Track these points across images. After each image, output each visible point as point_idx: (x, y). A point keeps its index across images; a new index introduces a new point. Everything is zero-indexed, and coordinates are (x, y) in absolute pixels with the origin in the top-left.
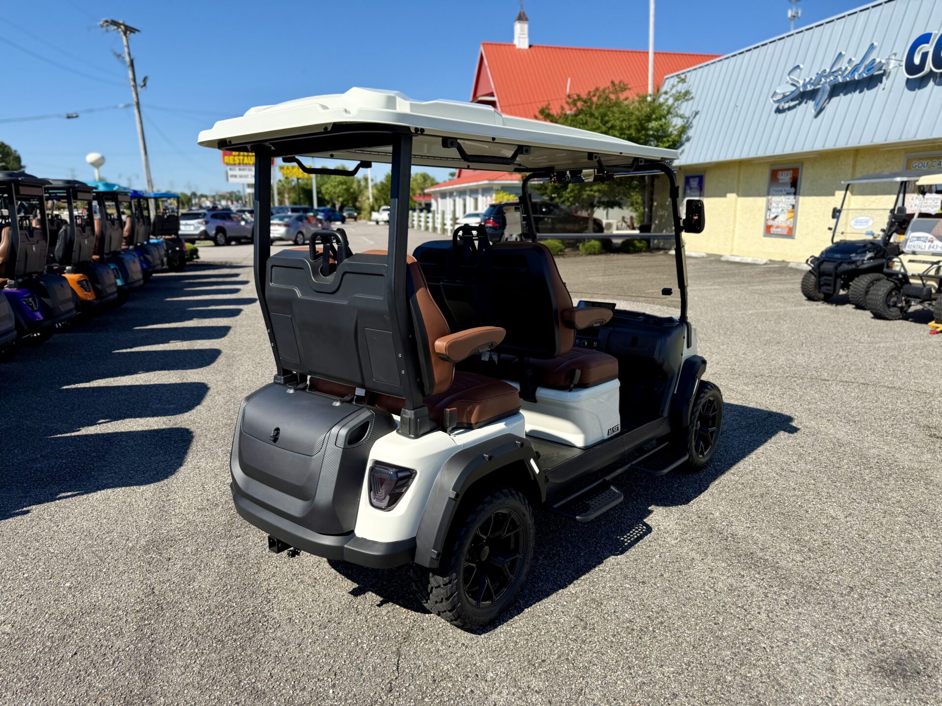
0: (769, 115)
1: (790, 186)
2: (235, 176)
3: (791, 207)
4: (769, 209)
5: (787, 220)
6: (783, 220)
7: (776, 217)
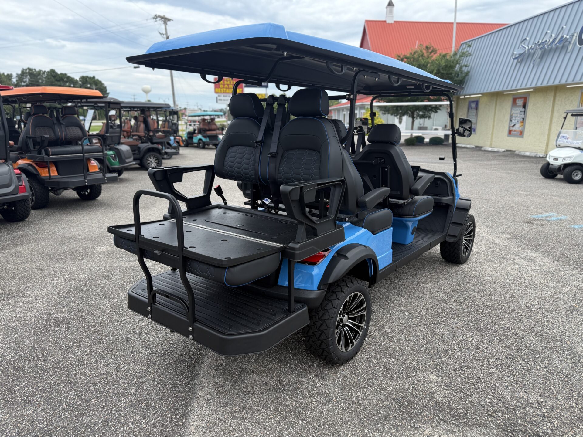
0: (511, 66)
1: (522, 107)
2: (221, 100)
3: (522, 120)
4: (511, 121)
5: (520, 127)
6: (518, 127)
7: (514, 125)
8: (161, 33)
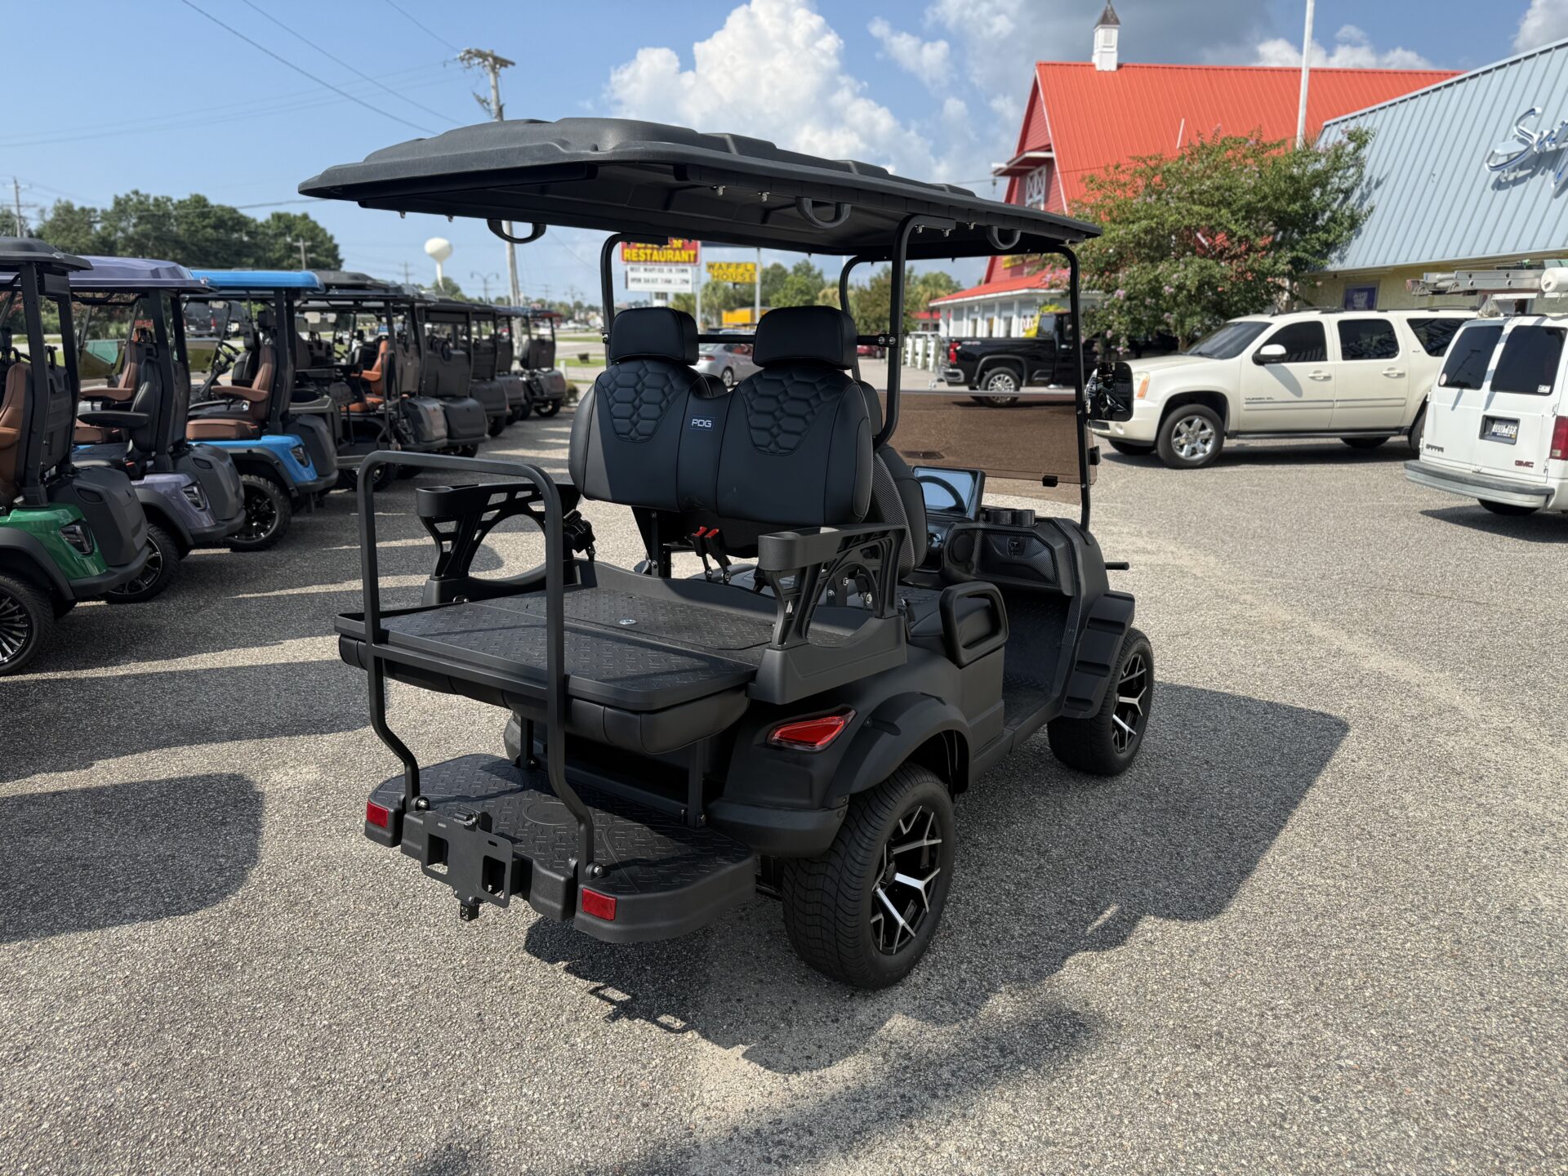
0: (1484, 190)
2: (639, 280)
8: (483, 97)
